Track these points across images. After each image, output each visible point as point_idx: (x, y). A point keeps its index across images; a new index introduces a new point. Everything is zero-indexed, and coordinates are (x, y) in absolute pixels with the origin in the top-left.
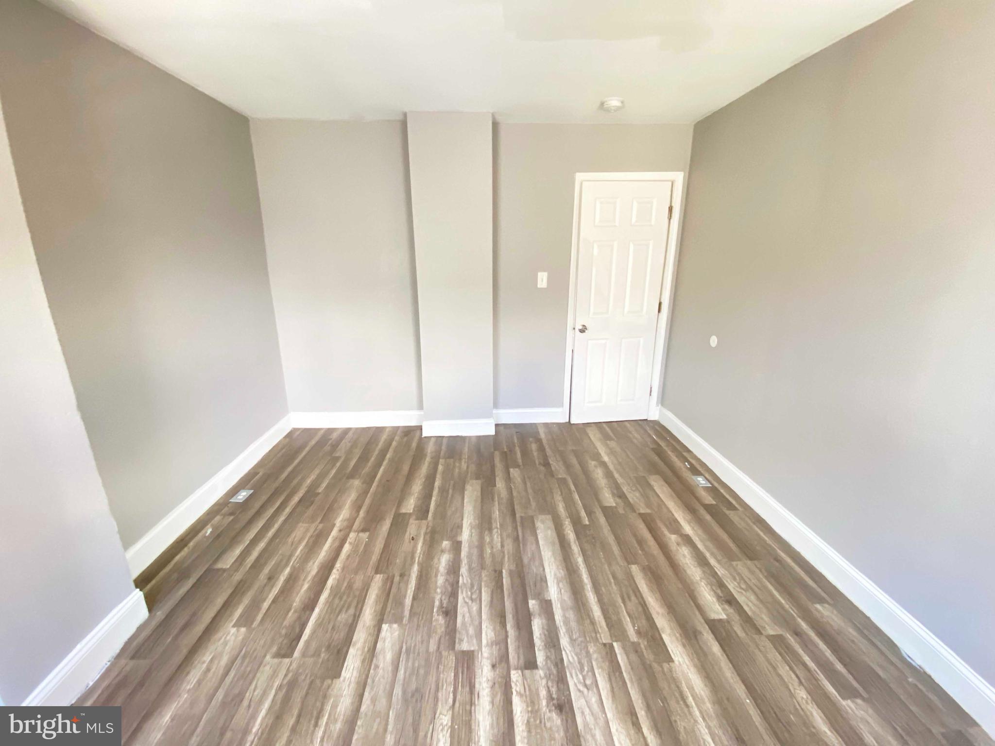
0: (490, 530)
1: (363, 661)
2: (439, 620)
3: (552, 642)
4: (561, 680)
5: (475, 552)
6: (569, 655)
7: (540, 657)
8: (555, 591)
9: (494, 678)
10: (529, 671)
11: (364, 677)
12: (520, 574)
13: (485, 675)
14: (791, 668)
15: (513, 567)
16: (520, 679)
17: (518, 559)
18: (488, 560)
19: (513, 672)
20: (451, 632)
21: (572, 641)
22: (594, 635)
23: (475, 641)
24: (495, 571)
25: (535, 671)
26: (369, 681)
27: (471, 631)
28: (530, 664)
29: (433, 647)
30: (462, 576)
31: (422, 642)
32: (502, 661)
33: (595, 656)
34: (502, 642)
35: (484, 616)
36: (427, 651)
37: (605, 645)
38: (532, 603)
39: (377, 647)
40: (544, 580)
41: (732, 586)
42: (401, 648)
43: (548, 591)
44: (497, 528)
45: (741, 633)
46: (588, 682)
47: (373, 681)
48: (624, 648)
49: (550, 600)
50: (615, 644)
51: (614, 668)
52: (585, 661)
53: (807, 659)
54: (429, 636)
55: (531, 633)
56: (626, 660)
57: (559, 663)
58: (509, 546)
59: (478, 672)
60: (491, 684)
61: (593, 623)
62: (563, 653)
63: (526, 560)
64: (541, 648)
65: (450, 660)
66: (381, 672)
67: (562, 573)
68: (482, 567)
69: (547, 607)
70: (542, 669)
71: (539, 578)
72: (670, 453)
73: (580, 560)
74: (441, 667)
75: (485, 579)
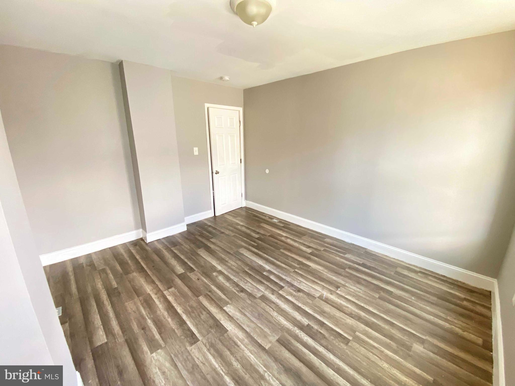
0: (227, 262)
1: (230, 321)
2: (242, 295)
3: (281, 279)
4: (292, 285)
5: (230, 270)
6: (288, 279)
7: (282, 284)
8: (267, 267)
9: (276, 296)
10: (283, 289)
11: (237, 324)
12: (252, 268)
13: (273, 298)
14: (332, 255)
15: (248, 268)
16: (283, 292)
17: (247, 265)
18: (237, 270)
19: (279, 292)
20: (250, 295)
21: (286, 276)
22: (288, 271)
23: (260, 292)
24: (244, 272)
25: (284, 288)
26: (240, 324)
27: (256, 290)
28: (282, 287)
29: (250, 302)
30: (234, 279)
31: (244, 303)
32: (273, 292)
33: (294, 275)
34: (268, 287)
35: (255, 285)
36: (249, 304)
37: (293, 272)
38: (265, 273)
39: (230, 315)
40: (261, 266)
41: (306, 243)
42: (239, 309)
43: (266, 268)
44: (228, 260)
45: (317, 253)
46: (299, 282)
47: (242, 323)
48: (298, 270)
49: (269, 270)
50: (296, 270)
51: (301, 276)
52: (293, 278)
53: (333, 251)
54: (245, 300)
55: (273, 280)
56: (301, 272)
57: (288, 282)
58: (240, 263)
59: (270, 298)
60: (277, 298)
61: (286, 269)
62: (286, 280)
63: (250, 264)
64: (280, 282)
65: (259, 301)
66: (241, 319)
67: (264, 261)
68: (237, 273)
69: (269, 272)
70: (286, 286)
71: (259, 266)
72: (259, 215)
73: (265, 255)
74: (259, 304)
75: (243, 275)
